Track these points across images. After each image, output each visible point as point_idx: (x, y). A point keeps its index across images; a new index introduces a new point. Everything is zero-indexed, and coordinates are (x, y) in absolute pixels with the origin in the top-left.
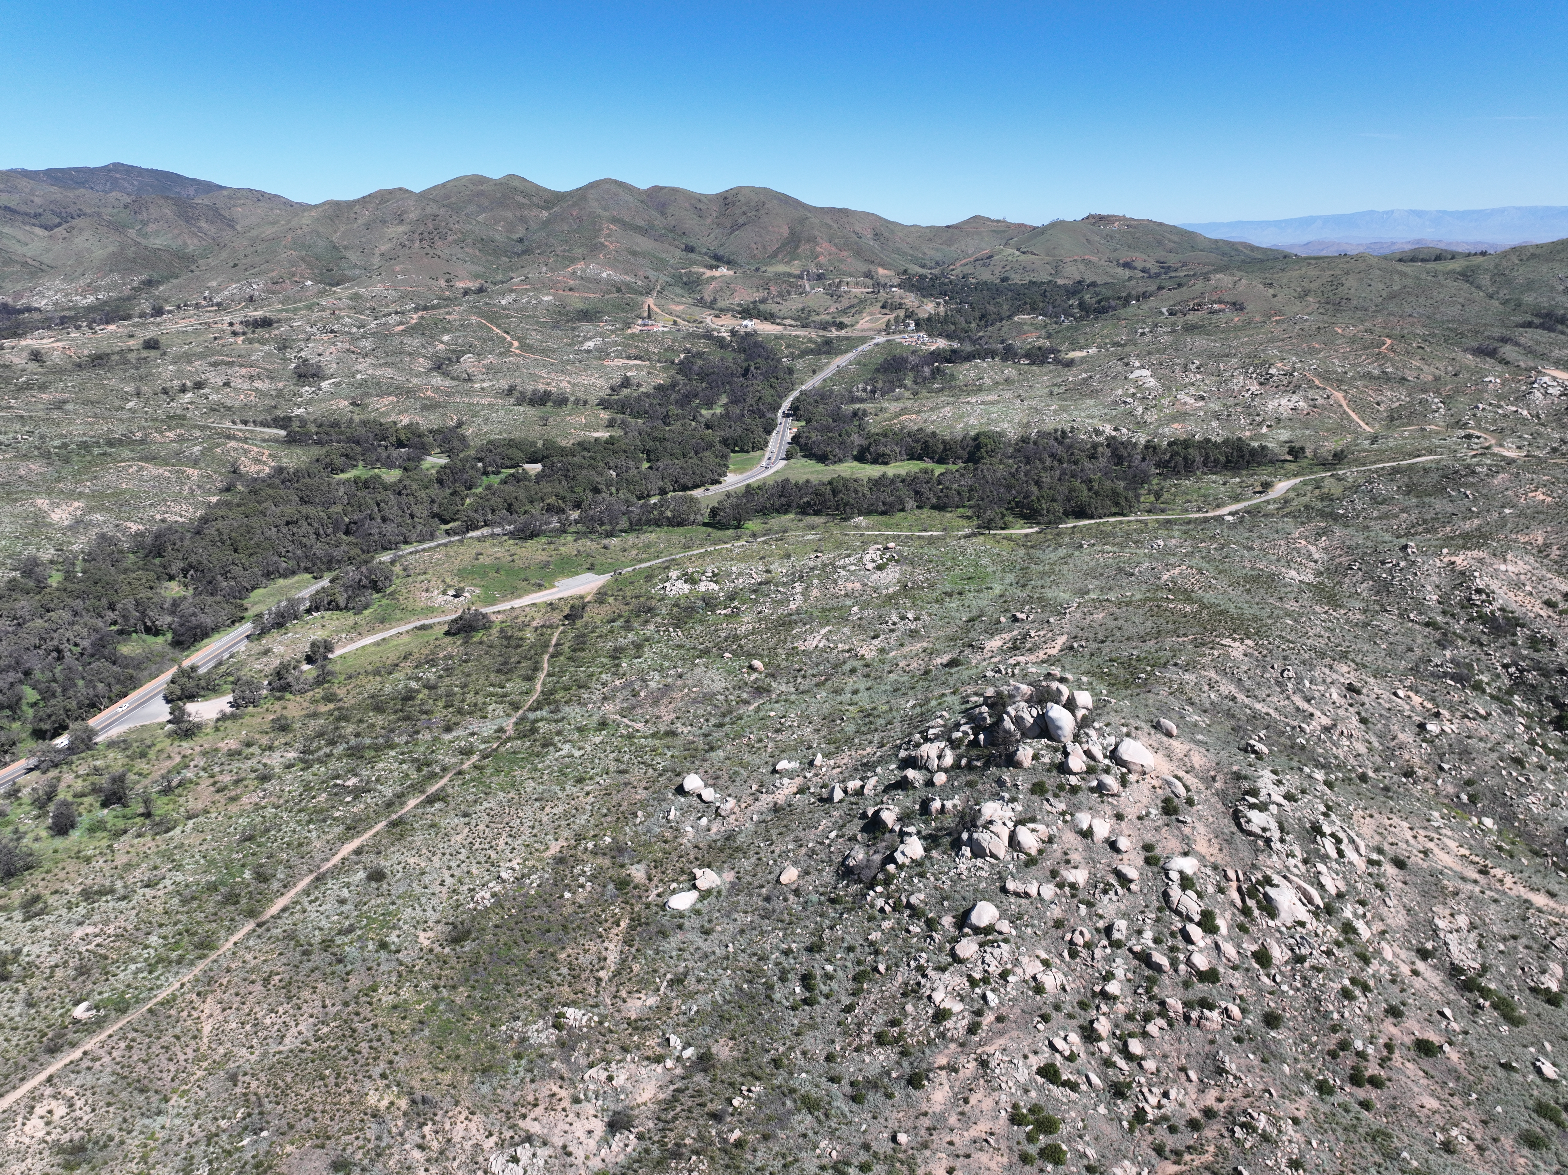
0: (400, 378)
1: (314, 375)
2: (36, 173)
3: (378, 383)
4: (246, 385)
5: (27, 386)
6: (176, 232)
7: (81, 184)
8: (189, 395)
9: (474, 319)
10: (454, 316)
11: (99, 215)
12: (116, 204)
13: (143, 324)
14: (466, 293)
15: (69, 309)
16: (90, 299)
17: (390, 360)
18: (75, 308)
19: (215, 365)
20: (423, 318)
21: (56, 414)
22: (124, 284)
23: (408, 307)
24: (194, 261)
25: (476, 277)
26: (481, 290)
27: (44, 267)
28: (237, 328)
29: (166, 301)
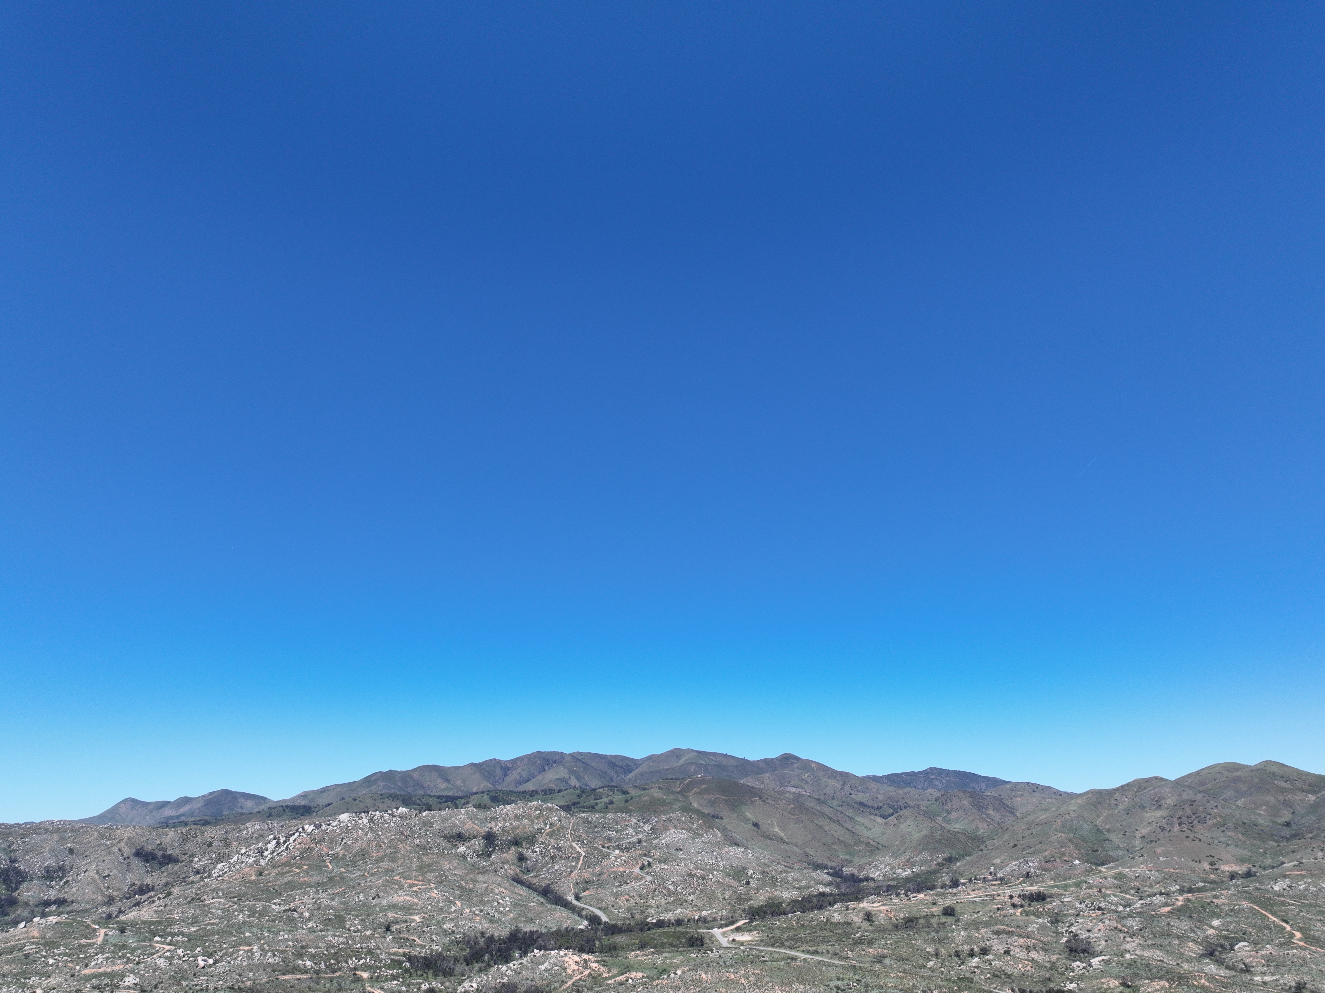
0: (1170, 962)
1: (1084, 951)
2: (882, 777)
3: (1148, 965)
4: (1023, 955)
5: (859, 942)
6: (971, 818)
7: (908, 784)
8: (976, 959)
9: (1245, 904)
10: (1222, 899)
11: (918, 806)
12: (930, 798)
13: (943, 894)
14: (1233, 876)
15: (893, 879)
16: (908, 872)
17: (1158, 941)
18: (897, 879)
19: (997, 933)
20: (1188, 900)
21: (877, 967)
22: (932, 860)
23: (1173, 889)
24: (984, 842)
25: (1242, 861)
26: (1248, 875)
27: (880, 846)
28: (1016, 900)
29: (962, 875)
